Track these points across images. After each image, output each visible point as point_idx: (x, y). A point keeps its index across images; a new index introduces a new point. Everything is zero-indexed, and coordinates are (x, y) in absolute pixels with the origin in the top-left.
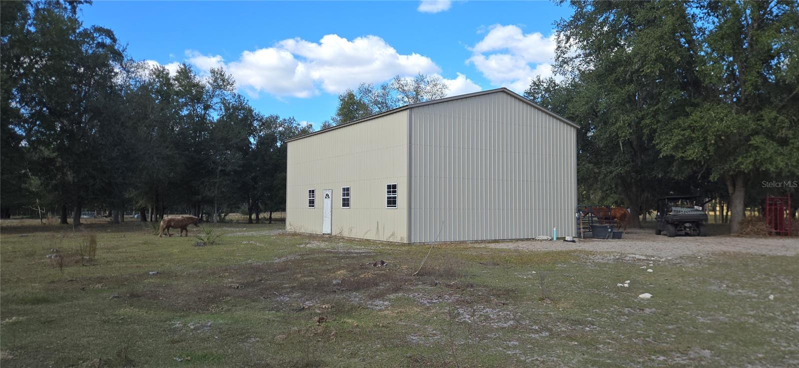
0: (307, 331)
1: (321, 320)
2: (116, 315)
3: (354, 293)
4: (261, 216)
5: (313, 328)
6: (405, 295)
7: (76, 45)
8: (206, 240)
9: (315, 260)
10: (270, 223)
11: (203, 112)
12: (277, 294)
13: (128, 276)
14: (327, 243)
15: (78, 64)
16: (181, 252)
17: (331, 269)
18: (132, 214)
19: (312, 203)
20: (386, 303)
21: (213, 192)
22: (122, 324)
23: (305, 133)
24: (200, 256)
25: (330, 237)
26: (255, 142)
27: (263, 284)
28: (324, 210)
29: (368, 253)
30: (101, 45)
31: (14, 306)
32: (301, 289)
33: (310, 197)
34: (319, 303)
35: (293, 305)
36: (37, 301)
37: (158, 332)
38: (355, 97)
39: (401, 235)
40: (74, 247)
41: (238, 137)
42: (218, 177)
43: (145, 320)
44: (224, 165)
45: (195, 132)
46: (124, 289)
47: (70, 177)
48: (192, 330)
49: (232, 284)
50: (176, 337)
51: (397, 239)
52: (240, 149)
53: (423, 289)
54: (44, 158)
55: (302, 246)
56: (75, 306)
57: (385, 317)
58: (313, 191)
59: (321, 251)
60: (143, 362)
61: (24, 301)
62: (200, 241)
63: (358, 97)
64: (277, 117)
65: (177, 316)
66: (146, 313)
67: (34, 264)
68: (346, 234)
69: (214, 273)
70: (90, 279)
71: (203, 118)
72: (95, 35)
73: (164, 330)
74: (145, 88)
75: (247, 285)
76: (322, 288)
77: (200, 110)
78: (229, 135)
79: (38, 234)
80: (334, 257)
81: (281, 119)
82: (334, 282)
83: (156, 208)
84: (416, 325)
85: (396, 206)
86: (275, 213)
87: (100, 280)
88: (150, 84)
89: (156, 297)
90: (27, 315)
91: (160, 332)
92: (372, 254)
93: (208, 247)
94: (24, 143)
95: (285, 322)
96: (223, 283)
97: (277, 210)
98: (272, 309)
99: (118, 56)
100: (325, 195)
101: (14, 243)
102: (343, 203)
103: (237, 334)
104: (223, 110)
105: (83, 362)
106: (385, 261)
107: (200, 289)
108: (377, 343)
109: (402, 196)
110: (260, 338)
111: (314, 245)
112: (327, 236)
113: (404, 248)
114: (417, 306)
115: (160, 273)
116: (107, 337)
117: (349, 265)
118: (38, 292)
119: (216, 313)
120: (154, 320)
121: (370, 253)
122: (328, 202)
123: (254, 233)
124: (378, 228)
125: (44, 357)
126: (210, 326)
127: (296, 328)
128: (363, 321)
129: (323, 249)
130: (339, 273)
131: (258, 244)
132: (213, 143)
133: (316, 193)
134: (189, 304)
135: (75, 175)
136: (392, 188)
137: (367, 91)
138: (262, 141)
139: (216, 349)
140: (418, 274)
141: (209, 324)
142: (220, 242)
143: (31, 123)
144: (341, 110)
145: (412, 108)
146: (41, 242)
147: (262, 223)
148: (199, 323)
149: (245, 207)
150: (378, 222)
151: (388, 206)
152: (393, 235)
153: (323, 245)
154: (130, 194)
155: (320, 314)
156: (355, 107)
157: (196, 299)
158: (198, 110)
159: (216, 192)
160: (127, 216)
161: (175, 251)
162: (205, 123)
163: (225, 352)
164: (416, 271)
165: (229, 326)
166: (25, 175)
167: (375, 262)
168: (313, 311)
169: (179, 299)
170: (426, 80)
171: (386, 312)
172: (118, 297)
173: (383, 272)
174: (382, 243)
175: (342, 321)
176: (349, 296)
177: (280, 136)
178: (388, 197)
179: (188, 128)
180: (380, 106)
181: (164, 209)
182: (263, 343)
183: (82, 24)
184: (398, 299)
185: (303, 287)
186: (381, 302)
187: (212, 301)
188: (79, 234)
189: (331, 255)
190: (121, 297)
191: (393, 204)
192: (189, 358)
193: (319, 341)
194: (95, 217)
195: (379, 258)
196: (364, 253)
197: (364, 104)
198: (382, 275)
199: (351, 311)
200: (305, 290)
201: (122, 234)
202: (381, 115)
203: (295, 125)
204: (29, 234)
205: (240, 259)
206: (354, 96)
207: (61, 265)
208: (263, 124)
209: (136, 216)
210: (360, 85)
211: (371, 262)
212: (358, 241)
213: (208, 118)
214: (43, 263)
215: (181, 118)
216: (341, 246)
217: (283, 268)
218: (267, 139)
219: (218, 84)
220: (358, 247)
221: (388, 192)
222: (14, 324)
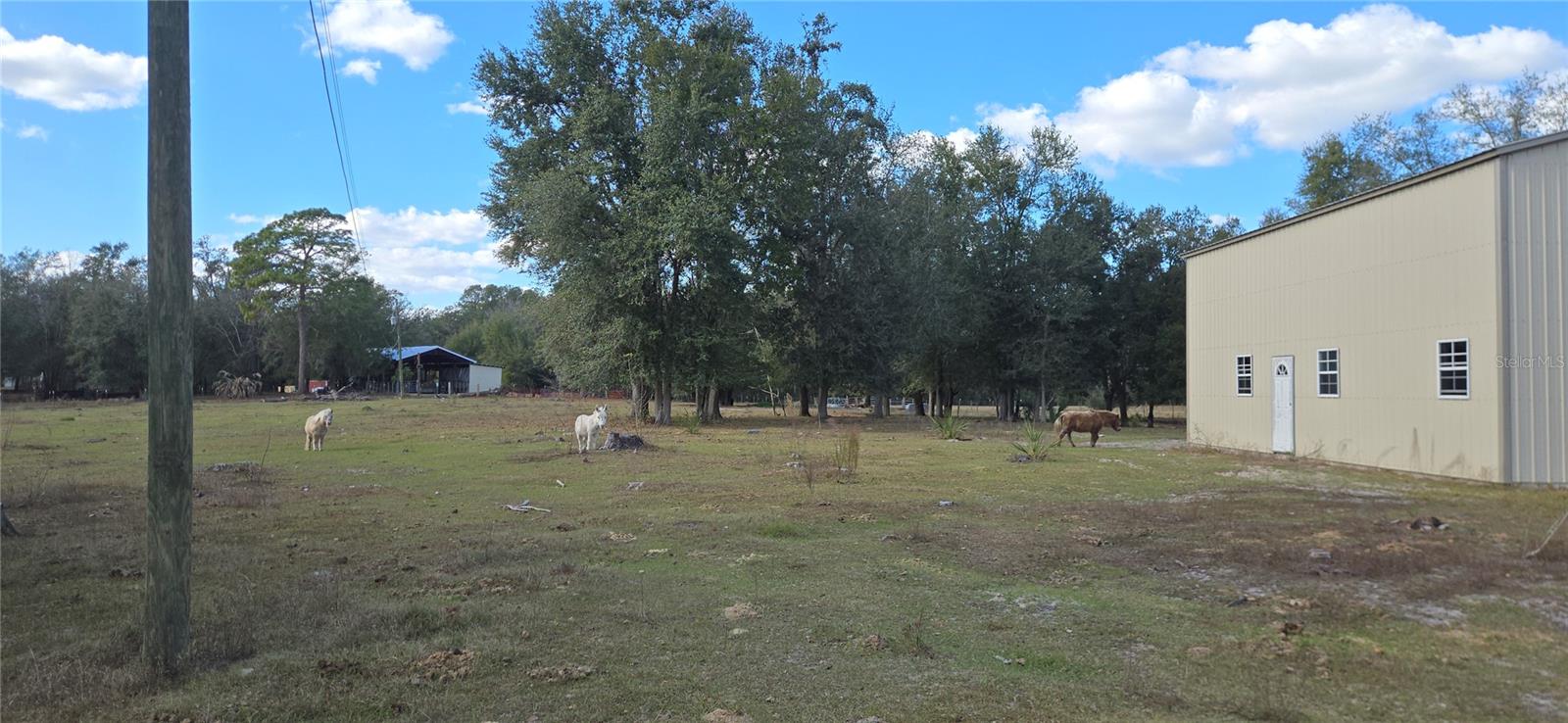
0: (1259, 646)
1: (1289, 629)
2: (895, 568)
3: (1367, 582)
4: (1131, 411)
5: (1272, 643)
6: (1507, 599)
7: (817, 120)
8: (1031, 452)
9: (1263, 505)
10: (1151, 426)
11: (1017, 214)
12: (1182, 564)
13: (906, 505)
14: (1286, 472)
15: (820, 152)
16: (988, 470)
17: (1302, 527)
18: (900, 404)
19: (1245, 385)
20: (1456, 613)
21: (1037, 364)
22: (905, 583)
23: (1224, 238)
24: (1024, 480)
25: (1291, 460)
26: (1115, 265)
27: (1151, 542)
28: (1276, 401)
29: (1392, 498)
30: (855, 115)
31: (749, 537)
32: (1236, 561)
33: (1241, 372)
34: (1280, 594)
35: (1220, 590)
36: (780, 533)
37: (963, 606)
38: (1345, 149)
39: (1483, 461)
40: (823, 452)
41: (1082, 256)
42: (1046, 334)
43: (940, 581)
44: (1058, 312)
45: (1003, 251)
46: (902, 527)
47: (812, 340)
48: (1023, 611)
49: (1089, 537)
50: (995, 619)
51: (1474, 472)
52: (1084, 279)
53: (1558, 592)
54: (776, 310)
55: (1227, 474)
56: (833, 545)
57: (1454, 644)
58: (1248, 360)
59: (1273, 487)
60: (945, 653)
61: (762, 531)
62: (1020, 453)
63: (1350, 150)
64: (1159, 211)
65: (994, 582)
66: (942, 570)
67: (770, 476)
68: (1331, 455)
69: (1051, 513)
70: (850, 504)
71: (1016, 224)
72: (844, 99)
73: (975, 605)
74: (917, 179)
75: (1119, 541)
76: (1281, 563)
77: (1012, 211)
78: (1064, 253)
79: (771, 430)
80: (1305, 501)
81: (1168, 213)
82: (1313, 554)
83: (940, 391)
84: (1545, 673)
85: (1465, 394)
86: (1160, 407)
87: (865, 507)
88: (927, 172)
89: (955, 546)
90: (769, 553)
91: (967, 606)
92: (1405, 502)
93: (1037, 465)
94: (749, 288)
95: (1206, 623)
96: (1071, 533)
97: (1163, 402)
98: (1176, 594)
99: (878, 129)
100: (1276, 368)
101: (742, 441)
102: (1321, 386)
103: (1109, 630)
104: (1052, 208)
105: (854, 638)
106: (1442, 519)
107: (1030, 539)
108: (1437, 697)
109: (1482, 368)
110: (1156, 645)
111: (1255, 473)
112: (1284, 457)
113: (1492, 494)
114: (1544, 630)
115: (957, 505)
116: (885, 603)
117: (1345, 521)
118: (780, 519)
119: (1063, 586)
120: (957, 585)
121: (1398, 499)
122: (1283, 383)
123: (1121, 444)
124: (1416, 442)
125: (797, 621)
126: (1055, 608)
127: (1233, 638)
128: (1396, 646)
129: (1278, 483)
130: (1322, 535)
131: (1131, 465)
132: (1034, 270)
133: (1255, 365)
134: (1014, 563)
135: (819, 336)
136: (1455, 351)
137: (1375, 132)
138: (1129, 262)
139: (1071, 653)
140: (1539, 556)
141: (1053, 604)
142: (1057, 458)
143: (760, 255)
144: (1307, 180)
145: (1507, 154)
146: (778, 441)
147: (1135, 426)
148: (1035, 600)
149: (1098, 393)
150: (1415, 430)
151: (1443, 394)
152: (1459, 461)
153: (1276, 475)
154: (899, 366)
155: (1284, 617)
156: (1346, 170)
157: (1025, 558)
158: (1009, 211)
159: (1043, 364)
160: (894, 407)
161: (978, 468)
162: (1020, 232)
163: (1088, 661)
164: (1534, 548)
165: (1092, 614)
166: (752, 337)
167: (1414, 520)
168: (1266, 609)
169: (993, 553)
170: (1544, 86)
171: (1458, 634)
172: (895, 538)
173: (1438, 543)
174: (1428, 479)
175: (1341, 638)
176: (1353, 588)
177: (1169, 249)
178: (1443, 373)
179: (990, 244)
180: (1411, 162)
181: (953, 394)
182: (1163, 655)
183: (828, 84)
184: (1487, 608)
185: (1238, 556)
186: (1441, 610)
187: (1054, 562)
188: (827, 432)
189: (1298, 497)
190: (900, 539)
191: (1457, 388)
192: (1022, 661)
193: (1288, 672)
194: (847, 407)
195: (1425, 513)
196: (1381, 497)
197: (1370, 163)
198: (1438, 549)
199: (1361, 620)
200: (1246, 563)
201: (890, 435)
202: (1413, 182)
203: (1199, 223)
204: (760, 430)
205: (1098, 492)
206: (1341, 146)
207: (810, 480)
208: (1133, 226)
209: (907, 407)
210: (1357, 121)
211: (1405, 519)
212: (1362, 472)
213: (1026, 223)
214: (783, 474)
215: (979, 227)
216: (1321, 480)
217: (1191, 516)
218: (1141, 257)
219: (1045, 157)
220: (1367, 485)
221: (1443, 359)
222: (753, 563)
